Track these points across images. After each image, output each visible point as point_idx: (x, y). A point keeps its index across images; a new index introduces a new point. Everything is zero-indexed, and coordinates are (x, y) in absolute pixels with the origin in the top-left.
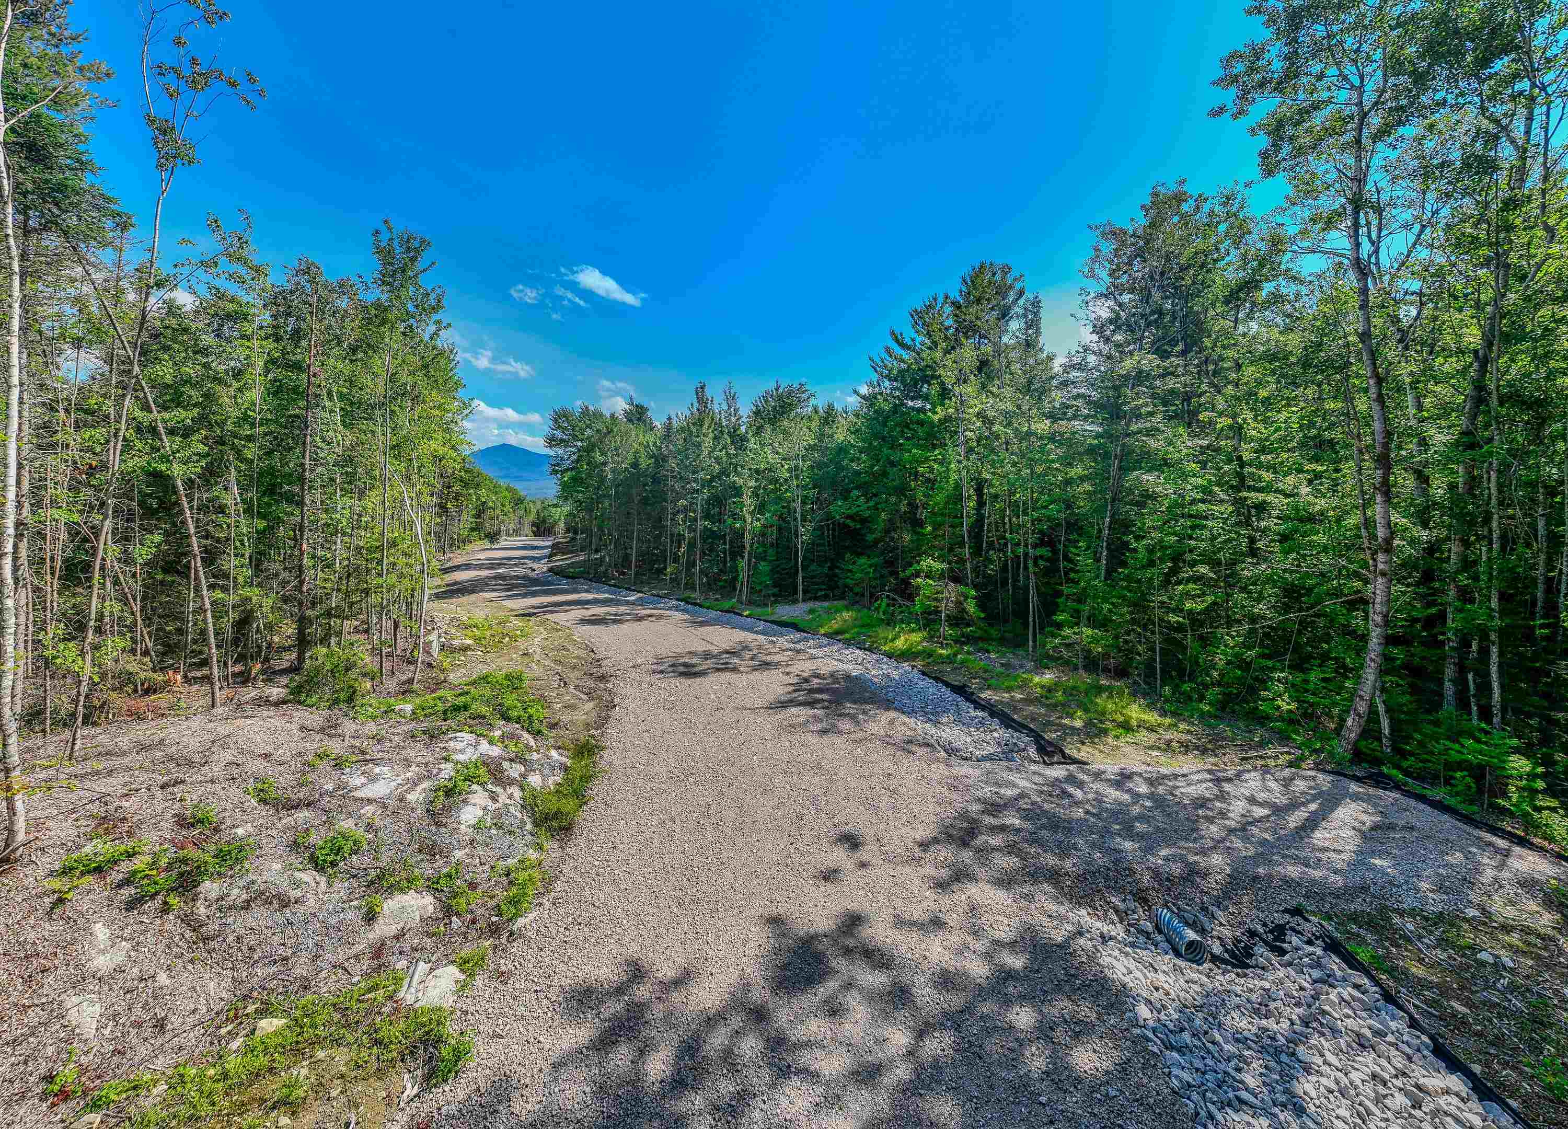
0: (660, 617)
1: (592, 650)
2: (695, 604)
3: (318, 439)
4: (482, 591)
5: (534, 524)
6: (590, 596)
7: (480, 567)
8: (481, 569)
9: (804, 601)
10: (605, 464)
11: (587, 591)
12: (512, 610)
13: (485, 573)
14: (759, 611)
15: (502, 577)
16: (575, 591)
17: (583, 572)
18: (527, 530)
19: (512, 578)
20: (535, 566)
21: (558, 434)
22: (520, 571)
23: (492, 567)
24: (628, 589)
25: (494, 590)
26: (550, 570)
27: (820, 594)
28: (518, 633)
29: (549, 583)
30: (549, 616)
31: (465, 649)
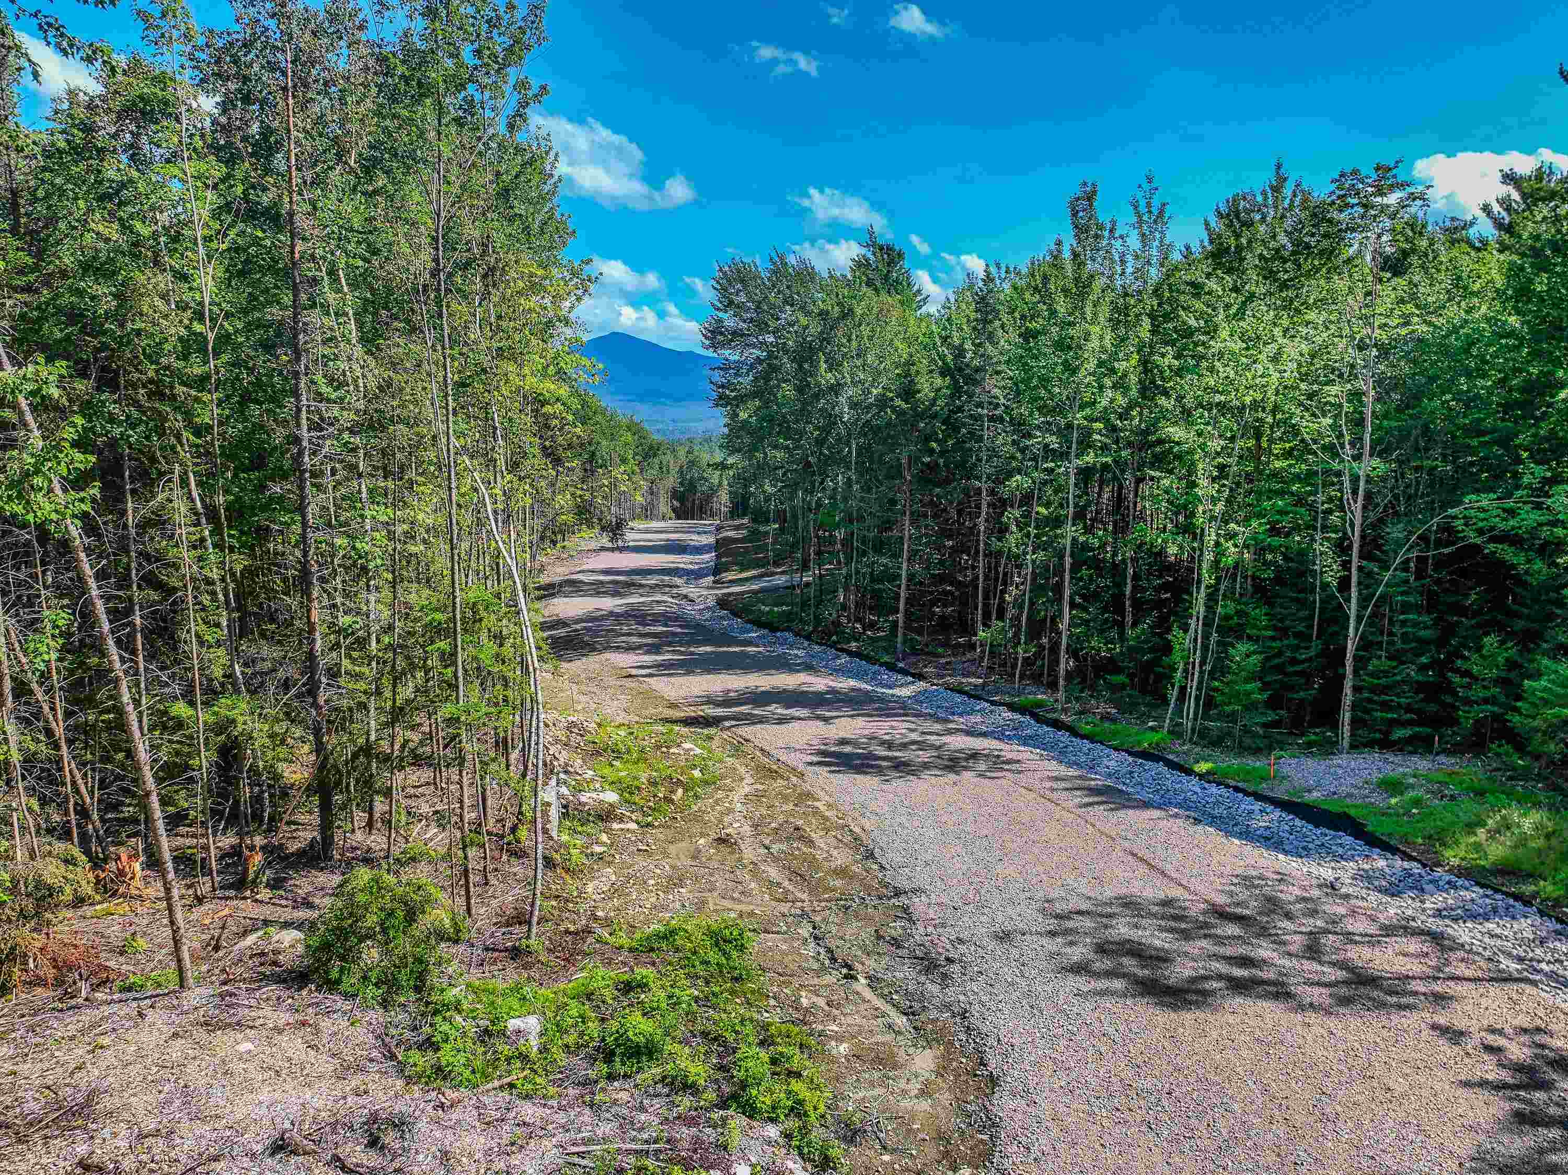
0: (998, 763)
1: (870, 855)
2: (1057, 725)
3: (319, 378)
4: (607, 648)
5: (675, 495)
6: (819, 683)
7: (598, 589)
8: (598, 594)
9: (1353, 747)
10: (836, 389)
11: (808, 668)
12: (673, 706)
13: (608, 603)
14: (1232, 763)
15: (637, 615)
16: (784, 665)
17: (788, 616)
18: (664, 506)
19: (658, 619)
20: (691, 591)
21: (729, 321)
22: (664, 602)
23: (616, 590)
24: (892, 668)
25: (630, 649)
26: (722, 603)
27: (1399, 733)
28: (697, 773)
29: (725, 638)
30: (747, 731)
31: (605, 816)
